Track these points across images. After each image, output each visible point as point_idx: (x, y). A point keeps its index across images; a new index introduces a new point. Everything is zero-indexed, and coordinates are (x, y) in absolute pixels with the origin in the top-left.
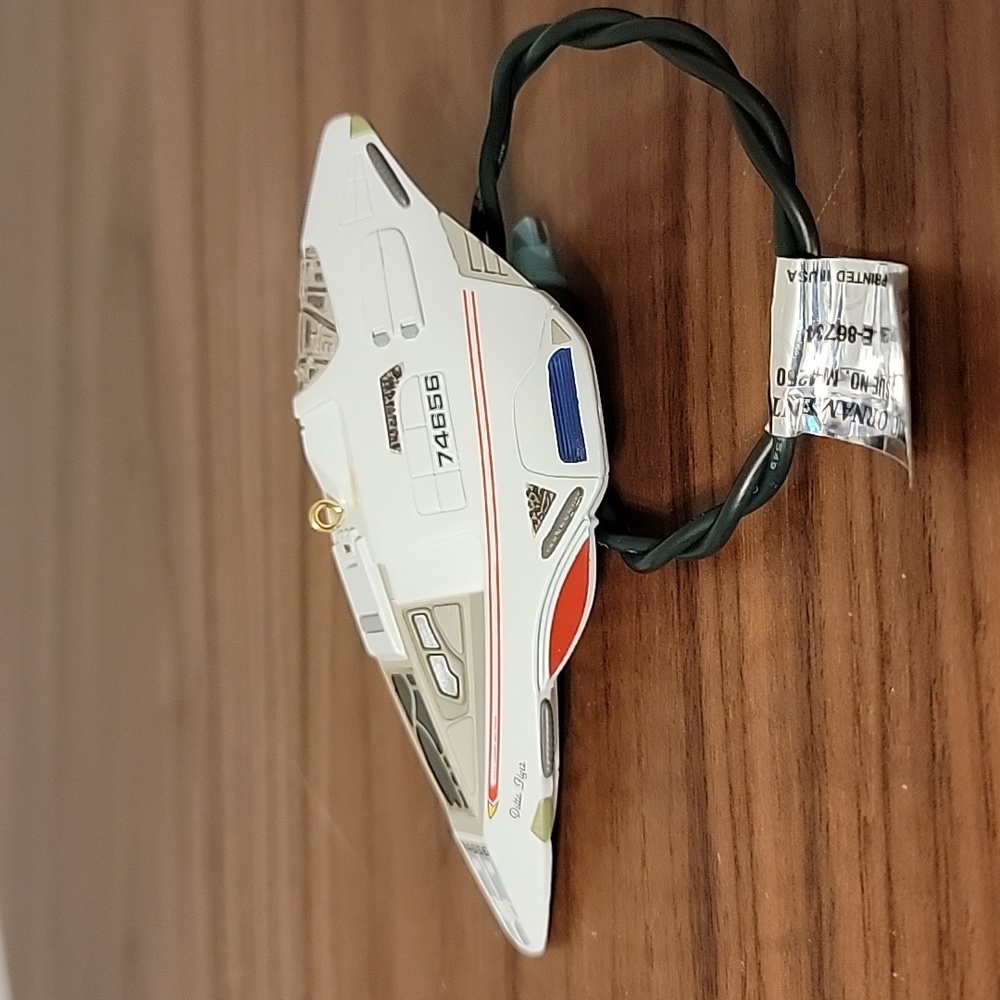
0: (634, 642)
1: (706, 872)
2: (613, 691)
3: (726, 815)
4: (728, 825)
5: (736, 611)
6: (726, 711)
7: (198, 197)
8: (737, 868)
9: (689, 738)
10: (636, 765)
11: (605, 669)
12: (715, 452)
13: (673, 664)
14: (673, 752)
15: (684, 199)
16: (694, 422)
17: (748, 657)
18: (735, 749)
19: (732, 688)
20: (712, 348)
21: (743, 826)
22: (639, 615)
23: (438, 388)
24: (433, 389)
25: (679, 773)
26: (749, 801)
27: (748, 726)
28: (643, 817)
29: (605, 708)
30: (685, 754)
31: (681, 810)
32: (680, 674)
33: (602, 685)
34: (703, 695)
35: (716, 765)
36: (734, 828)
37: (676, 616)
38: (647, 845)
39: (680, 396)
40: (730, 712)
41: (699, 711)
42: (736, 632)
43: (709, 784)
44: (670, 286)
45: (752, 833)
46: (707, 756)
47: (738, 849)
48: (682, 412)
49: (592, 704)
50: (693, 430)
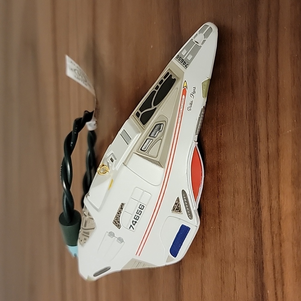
0: (232, 206)
1: (262, 296)
2: (222, 224)
3: (271, 276)
4: (273, 280)
5: (278, 199)
6: (273, 237)
7: (54, 29)
8: (276, 297)
9: (256, 245)
10: (232, 253)
11: (219, 215)
12: (269, 137)
13: (249, 216)
14: (249, 250)
15: (257, 37)
16: (260, 125)
17: (283, 218)
18: (277, 253)
19: (275, 229)
20: (269, 96)
21: (280, 281)
22: (234, 196)
23: (142, 209)
24: (141, 209)
25: (251, 258)
26: (282, 273)
27: (283, 245)
28: (235, 272)
29: (219, 230)
30: (254, 251)
31: (252, 272)
32: (252, 221)
33: (217, 221)
34: (262, 230)
35: (268, 257)
36: (275, 281)
37: (251, 199)
38: (236, 282)
39: (254, 114)
40: (274, 238)
41: (260, 235)
42: (278, 208)
43: (265, 264)
44: (250, 71)
45: (283, 285)
46: (264, 253)
47: (277, 290)
48: (255, 120)
49: (213, 228)
50: (260, 127)
